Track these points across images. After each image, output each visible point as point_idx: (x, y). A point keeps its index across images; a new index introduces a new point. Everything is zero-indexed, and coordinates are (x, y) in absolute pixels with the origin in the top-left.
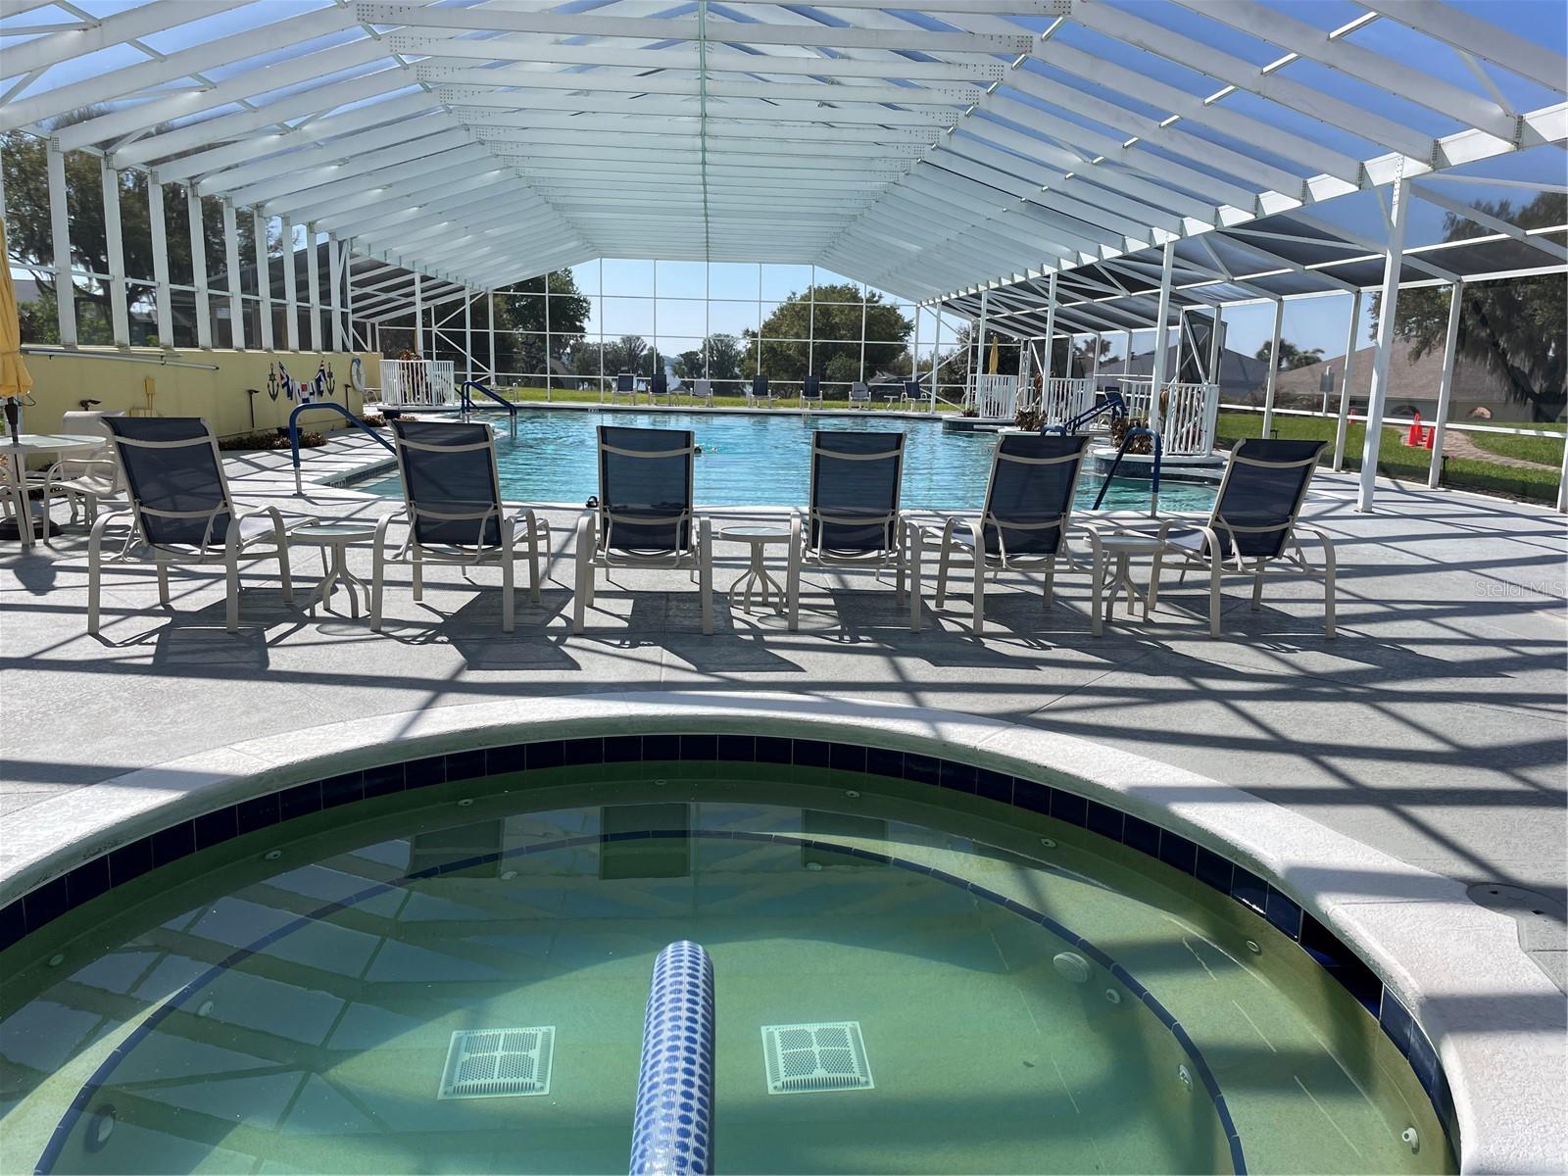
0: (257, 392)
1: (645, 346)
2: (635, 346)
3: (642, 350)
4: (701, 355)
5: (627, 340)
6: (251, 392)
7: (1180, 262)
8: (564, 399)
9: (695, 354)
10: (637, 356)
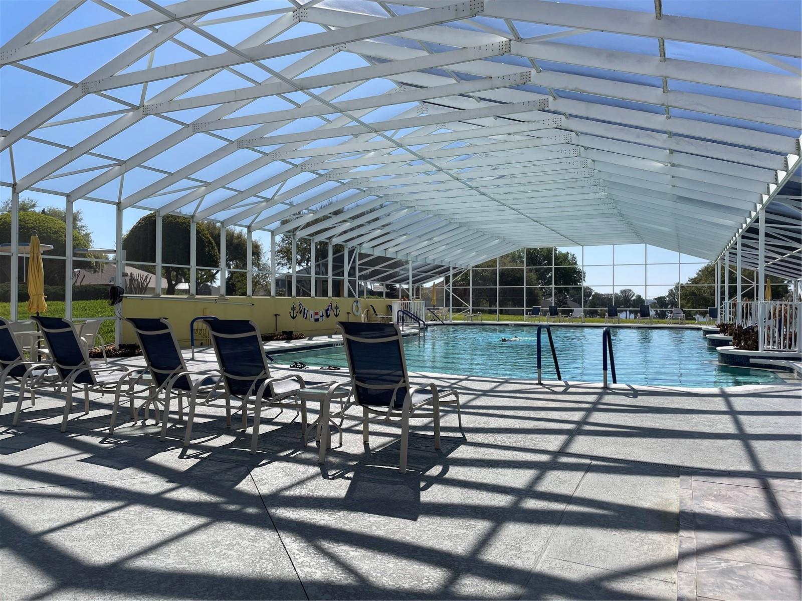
0: (279, 315)
1: (634, 295)
2: (628, 295)
3: (632, 297)
4: (668, 299)
5: (623, 292)
6: (276, 315)
7: (744, 248)
8: (507, 320)
9: (664, 298)
10: (630, 300)
